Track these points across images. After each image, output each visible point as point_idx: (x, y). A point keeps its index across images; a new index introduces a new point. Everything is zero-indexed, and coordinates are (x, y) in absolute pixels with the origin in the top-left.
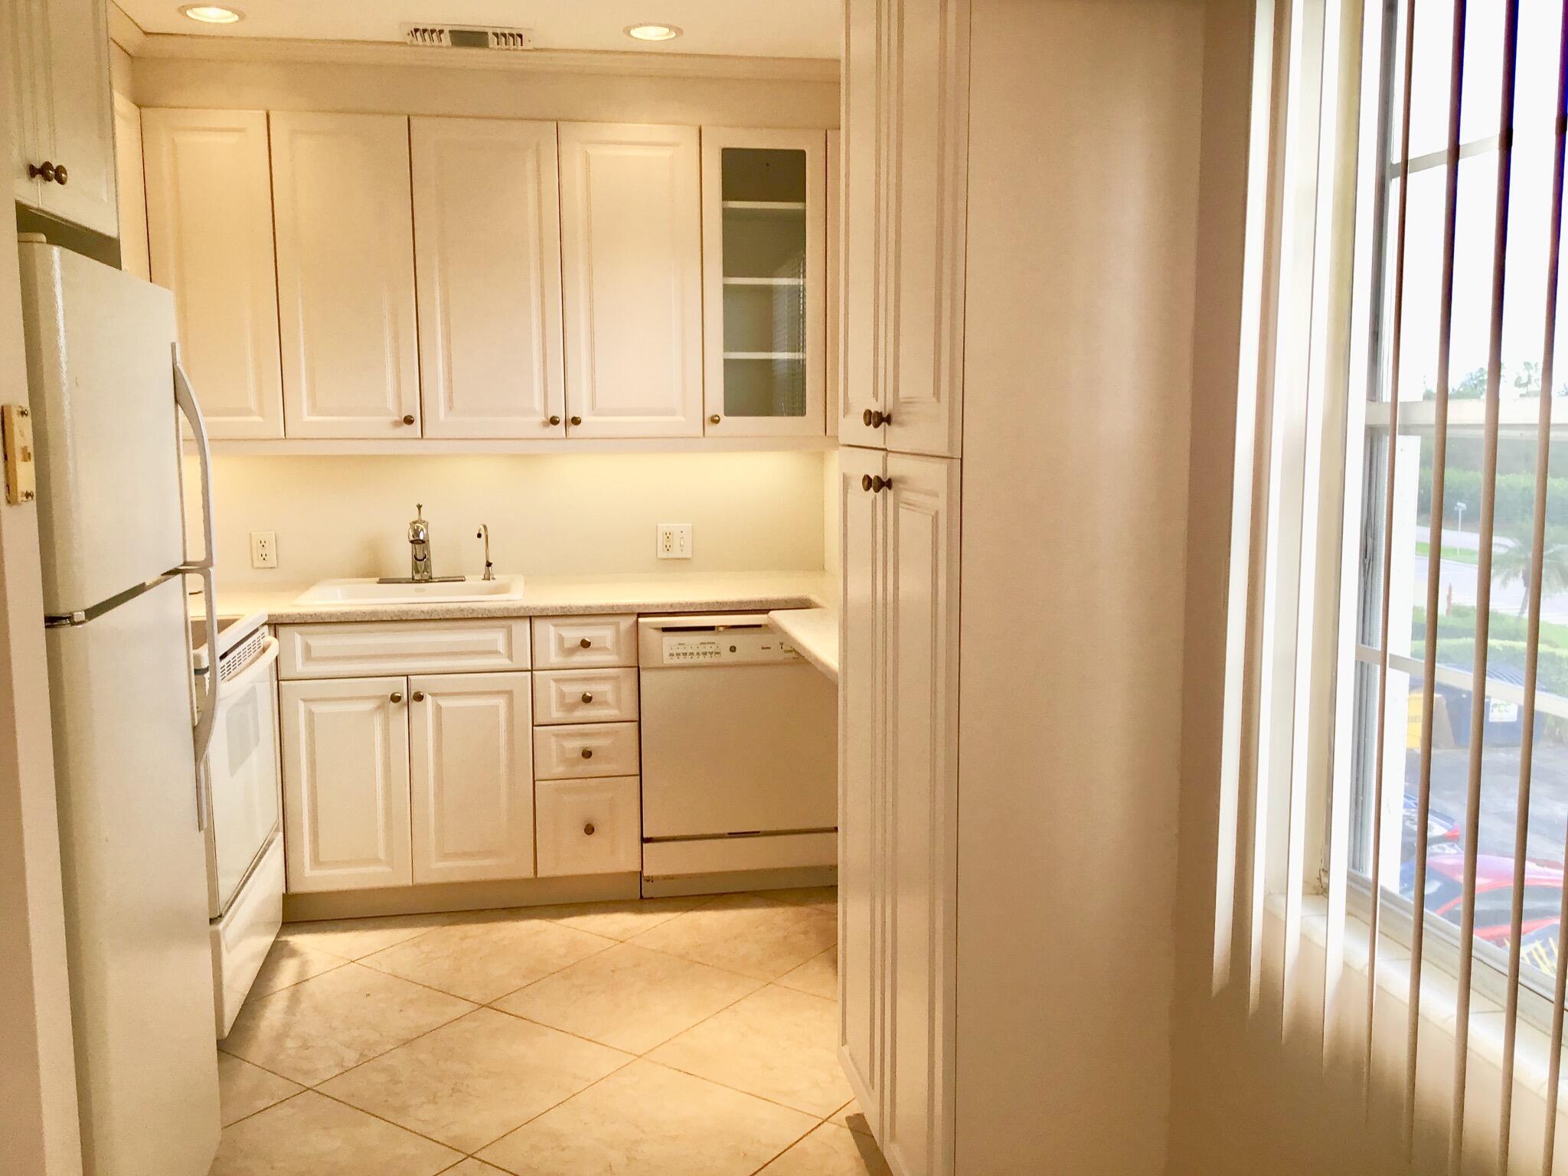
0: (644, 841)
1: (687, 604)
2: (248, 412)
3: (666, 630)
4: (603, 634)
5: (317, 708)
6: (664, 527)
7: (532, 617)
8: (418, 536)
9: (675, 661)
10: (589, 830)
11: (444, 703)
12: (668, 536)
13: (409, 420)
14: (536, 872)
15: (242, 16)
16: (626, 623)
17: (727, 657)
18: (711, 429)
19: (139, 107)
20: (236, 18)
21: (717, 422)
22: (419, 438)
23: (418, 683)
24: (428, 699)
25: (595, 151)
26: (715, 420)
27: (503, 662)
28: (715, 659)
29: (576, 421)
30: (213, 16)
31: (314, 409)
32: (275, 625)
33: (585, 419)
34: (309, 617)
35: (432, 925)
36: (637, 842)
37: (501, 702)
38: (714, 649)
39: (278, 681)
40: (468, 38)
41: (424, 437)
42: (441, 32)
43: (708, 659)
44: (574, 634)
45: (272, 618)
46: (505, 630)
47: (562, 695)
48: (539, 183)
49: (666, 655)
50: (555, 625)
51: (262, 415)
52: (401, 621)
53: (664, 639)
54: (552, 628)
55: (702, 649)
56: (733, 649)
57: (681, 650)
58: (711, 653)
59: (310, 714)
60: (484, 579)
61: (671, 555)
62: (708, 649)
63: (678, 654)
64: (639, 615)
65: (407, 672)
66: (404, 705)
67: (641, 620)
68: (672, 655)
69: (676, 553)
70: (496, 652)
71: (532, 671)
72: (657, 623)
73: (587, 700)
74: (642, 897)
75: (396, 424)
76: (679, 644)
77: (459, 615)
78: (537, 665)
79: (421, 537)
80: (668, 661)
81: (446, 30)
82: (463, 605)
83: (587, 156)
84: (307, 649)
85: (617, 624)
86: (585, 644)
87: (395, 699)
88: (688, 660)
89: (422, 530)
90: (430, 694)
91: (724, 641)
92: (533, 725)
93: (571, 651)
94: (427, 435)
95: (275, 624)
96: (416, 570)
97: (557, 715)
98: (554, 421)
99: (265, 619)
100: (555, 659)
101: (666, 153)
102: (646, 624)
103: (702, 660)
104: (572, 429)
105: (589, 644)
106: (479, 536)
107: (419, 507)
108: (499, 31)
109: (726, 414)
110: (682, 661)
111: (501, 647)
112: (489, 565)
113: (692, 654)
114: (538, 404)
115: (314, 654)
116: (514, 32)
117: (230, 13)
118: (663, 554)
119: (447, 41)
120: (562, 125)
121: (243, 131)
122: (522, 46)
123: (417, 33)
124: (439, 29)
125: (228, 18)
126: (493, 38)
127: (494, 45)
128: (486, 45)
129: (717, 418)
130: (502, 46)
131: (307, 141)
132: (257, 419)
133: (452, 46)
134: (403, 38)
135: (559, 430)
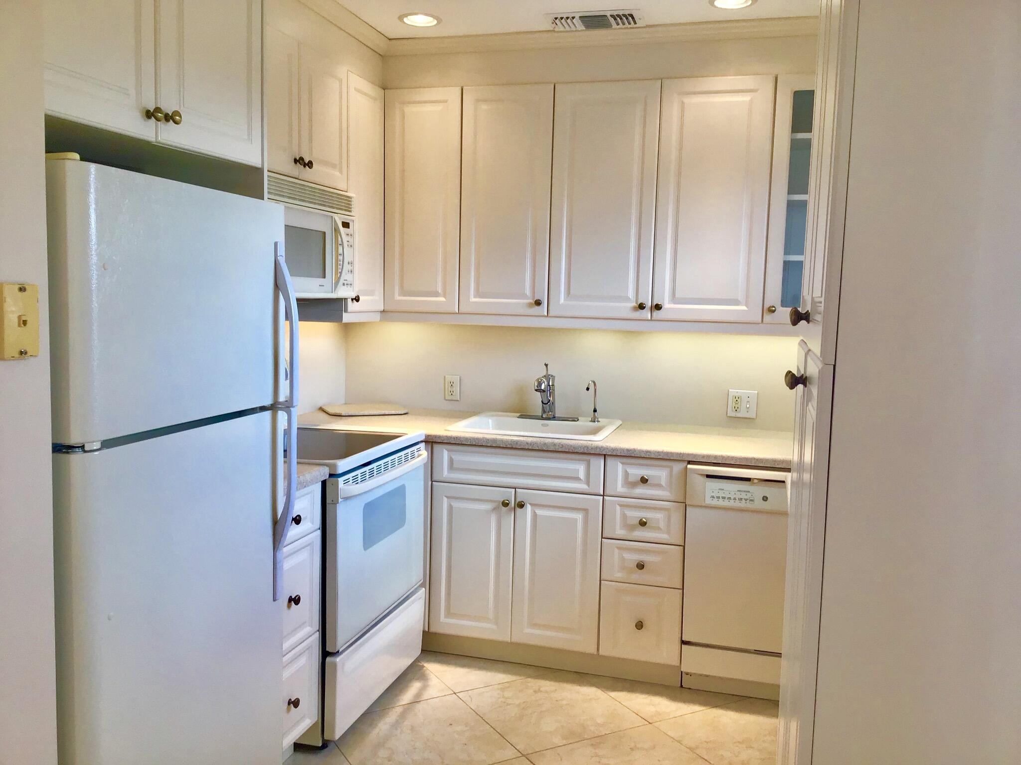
0: (684, 642)
1: (728, 458)
2: (436, 294)
3: (708, 476)
4: (658, 473)
5: (456, 504)
6: (733, 392)
7: (605, 455)
8: (541, 386)
9: (715, 502)
10: (640, 625)
11: (540, 512)
12: (737, 399)
13: (538, 303)
14: (598, 649)
15: (439, 21)
16: (678, 467)
17: (759, 504)
18: (768, 318)
19: (384, 89)
20: (435, 22)
21: (774, 311)
22: (546, 316)
23: (522, 494)
24: (529, 508)
25: (688, 100)
26: (772, 310)
27: (583, 487)
28: (749, 505)
29: (658, 307)
30: (420, 21)
31: (478, 294)
32: (431, 442)
33: (667, 305)
34: (453, 439)
35: (520, 675)
36: (678, 643)
37: (579, 516)
38: (749, 496)
39: (432, 482)
40: (594, 21)
41: (549, 315)
42: (573, 18)
43: (743, 505)
44: (637, 472)
45: (429, 437)
46: (585, 462)
47: (624, 517)
48: (644, 127)
49: (708, 495)
50: (623, 463)
51: (445, 296)
52: (512, 448)
53: (707, 483)
54: (620, 466)
55: (738, 496)
56: (765, 499)
57: (721, 494)
58: (746, 500)
59: (451, 508)
60: (591, 421)
61: (738, 415)
62: (743, 496)
63: (718, 497)
64: (689, 462)
65: (514, 485)
66: (510, 510)
67: (689, 466)
68: (713, 497)
69: (742, 414)
70: (577, 479)
71: (603, 496)
72: (703, 470)
73: (643, 524)
74: (682, 686)
75: (530, 305)
76: (719, 489)
77: (552, 448)
78: (608, 492)
79: (543, 387)
80: (708, 501)
81: (577, 16)
82: (556, 441)
83: (683, 104)
84: (451, 461)
85: (671, 468)
86: (644, 480)
87: (505, 504)
88: (726, 503)
89: (544, 382)
90: (530, 504)
91: (758, 491)
92: (602, 538)
93: (633, 485)
94: (551, 313)
95: (433, 442)
96: (544, 411)
97: (620, 532)
98: (641, 307)
99: (423, 438)
100: (620, 489)
101: (746, 98)
102: (691, 469)
103: (737, 504)
104: (657, 314)
105: (647, 480)
106: (588, 389)
107: (546, 365)
108: (615, 13)
109: (783, 305)
110: (721, 503)
111: (582, 475)
112: (595, 411)
113: (730, 498)
114: (631, 294)
115: (455, 466)
116: (627, 13)
117: (431, 19)
118: (731, 413)
119: (580, 26)
120: (666, 82)
121: (446, 101)
122: (635, 23)
123: (557, 21)
124: (571, 16)
125: (431, 22)
126: (612, 20)
127: (614, 25)
128: (609, 26)
129: (774, 309)
130: (621, 25)
131: (484, 107)
132: (442, 299)
133: (584, 28)
134: (548, 26)
135: (646, 314)
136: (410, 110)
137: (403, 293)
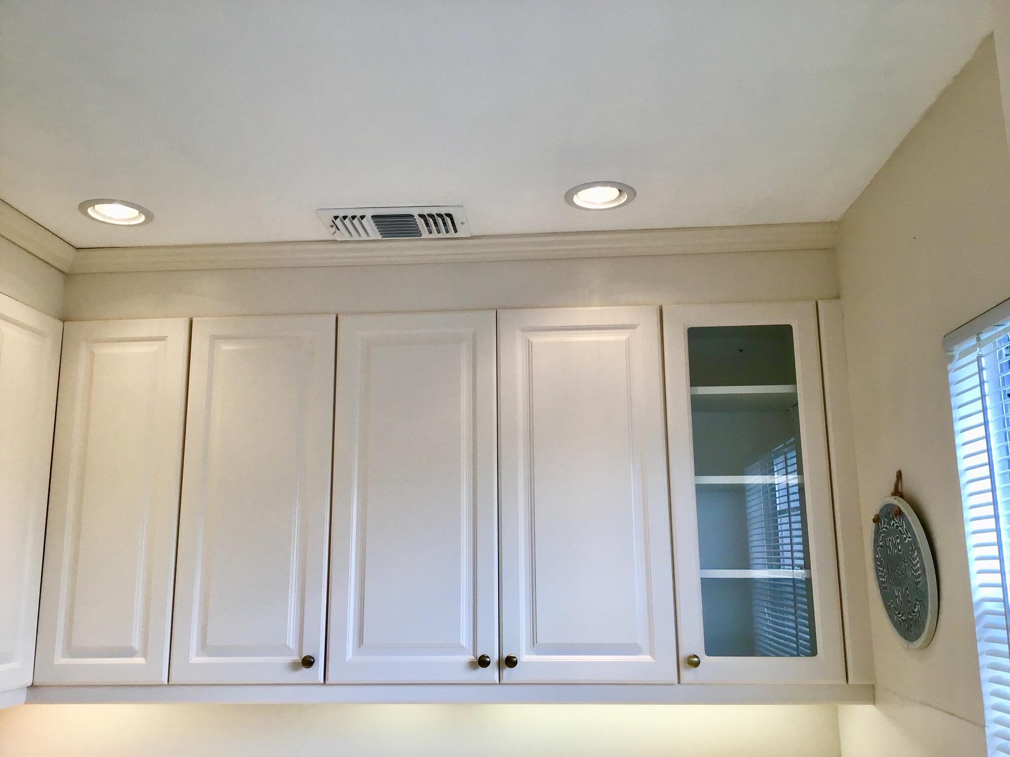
2: (130, 652)
13: (308, 662)
15: (149, 217)
18: (688, 675)
19: (64, 322)
20: (142, 219)
21: (697, 664)
22: (321, 684)
25: (539, 339)
26: (693, 662)
29: (511, 662)
31: (205, 648)
33: (524, 657)
41: (327, 682)
42: (362, 217)
51: (145, 655)
75: (295, 666)
81: (369, 214)
83: (530, 345)
94: (331, 679)
98: (483, 662)
101: (621, 336)
104: (507, 671)
108: (425, 212)
109: (709, 652)
114: (465, 640)
116: (443, 211)
117: (135, 212)
119: (374, 233)
120: (502, 314)
121: (163, 339)
122: (456, 231)
123: (338, 222)
124: (359, 213)
125: (135, 218)
126: (420, 222)
127: (425, 234)
128: (416, 233)
129: (696, 659)
130: (435, 235)
131: (227, 347)
132: (139, 660)
133: (380, 237)
134: (326, 233)
135: (491, 673)
136: (105, 351)
137: (71, 651)
